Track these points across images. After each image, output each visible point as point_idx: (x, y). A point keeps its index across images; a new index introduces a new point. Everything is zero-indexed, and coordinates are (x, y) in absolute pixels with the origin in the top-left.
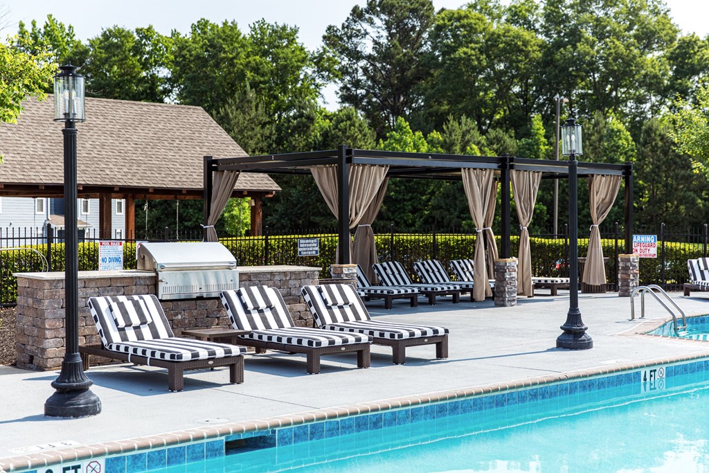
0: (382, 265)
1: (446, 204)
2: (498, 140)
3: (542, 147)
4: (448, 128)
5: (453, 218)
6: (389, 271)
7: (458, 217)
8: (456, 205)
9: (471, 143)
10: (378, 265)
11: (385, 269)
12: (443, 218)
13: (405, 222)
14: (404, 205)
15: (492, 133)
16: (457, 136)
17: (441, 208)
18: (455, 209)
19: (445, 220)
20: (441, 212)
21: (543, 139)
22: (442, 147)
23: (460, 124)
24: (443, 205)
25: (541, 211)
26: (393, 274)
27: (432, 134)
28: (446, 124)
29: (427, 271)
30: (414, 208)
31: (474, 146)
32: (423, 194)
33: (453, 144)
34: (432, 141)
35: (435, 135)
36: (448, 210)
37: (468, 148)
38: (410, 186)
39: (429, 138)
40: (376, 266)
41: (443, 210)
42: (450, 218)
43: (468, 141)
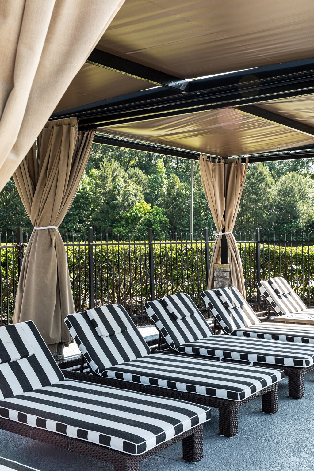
0: (85, 316)
1: (102, 217)
2: (135, 175)
3: (164, 180)
4: (103, 166)
5: (107, 227)
6: (102, 329)
7: (111, 226)
8: (109, 218)
9: (118, 177)
10: (78, 317)
11: (92, 324)
12: (100, 227)
13: (75, 229)
14: (73, 218)
15: (132, 171)
16: (109, 172)
17: (98, 220)
18: (108, 221)
19: (101, 228)
20: (99, 223)
21: (164, 175)
22: (99, 179)
23: (111, 163)
24: (100, 218)
25: (165, 221)
26: (112, 335)
27: (92, 171)
28: (102, 164)
29: (173, 317)
30: (80, 219)
31: (121, 179)
32: (86, 210)
33: (106, 177)
34: (92, 175)
35: (94, 171)
36: (104, 222)
37: (117, 180)
38: (77, 206)
39: (90, 173)
40: (71, 318)
41: (100, 221)
42: (105, 226)
43: (116, 176)
